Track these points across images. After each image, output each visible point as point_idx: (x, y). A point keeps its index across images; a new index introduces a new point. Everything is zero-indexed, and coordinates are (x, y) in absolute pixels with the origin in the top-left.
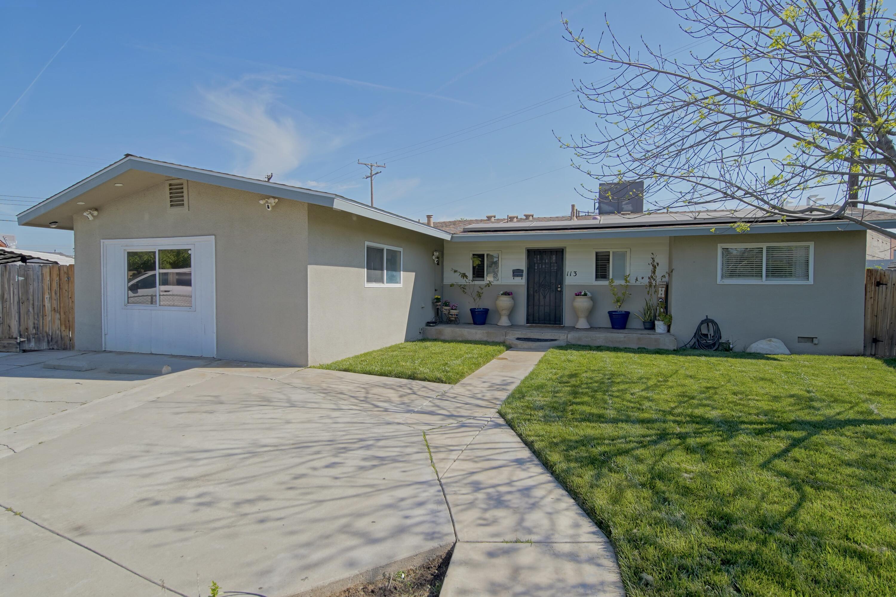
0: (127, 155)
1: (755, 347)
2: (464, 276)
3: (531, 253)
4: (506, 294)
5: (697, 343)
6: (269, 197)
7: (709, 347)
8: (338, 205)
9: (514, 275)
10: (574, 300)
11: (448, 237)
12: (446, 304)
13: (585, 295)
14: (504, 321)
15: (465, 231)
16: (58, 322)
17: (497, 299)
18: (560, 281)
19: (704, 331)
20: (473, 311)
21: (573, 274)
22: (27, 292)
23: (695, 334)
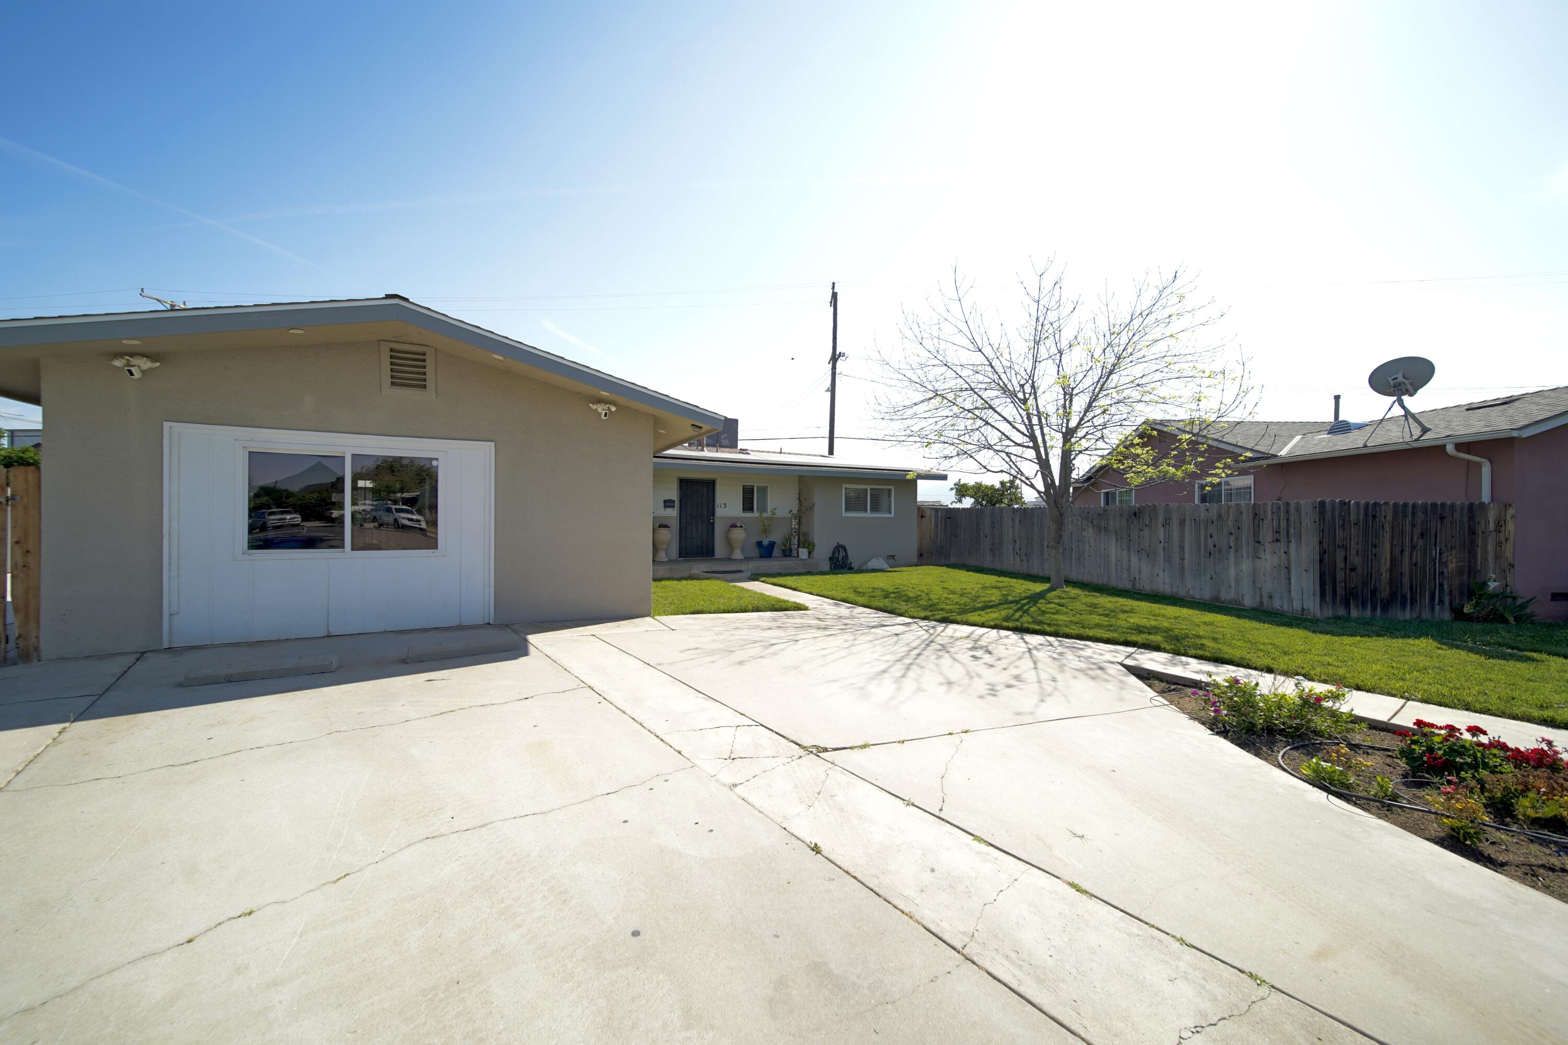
7: (842, 567)
9: (666, 507)
10: (729, 531)
13: (741, 527)
18: (713, 514)
19: (837, 555)
21: (723, 506)
23: (831, 556)
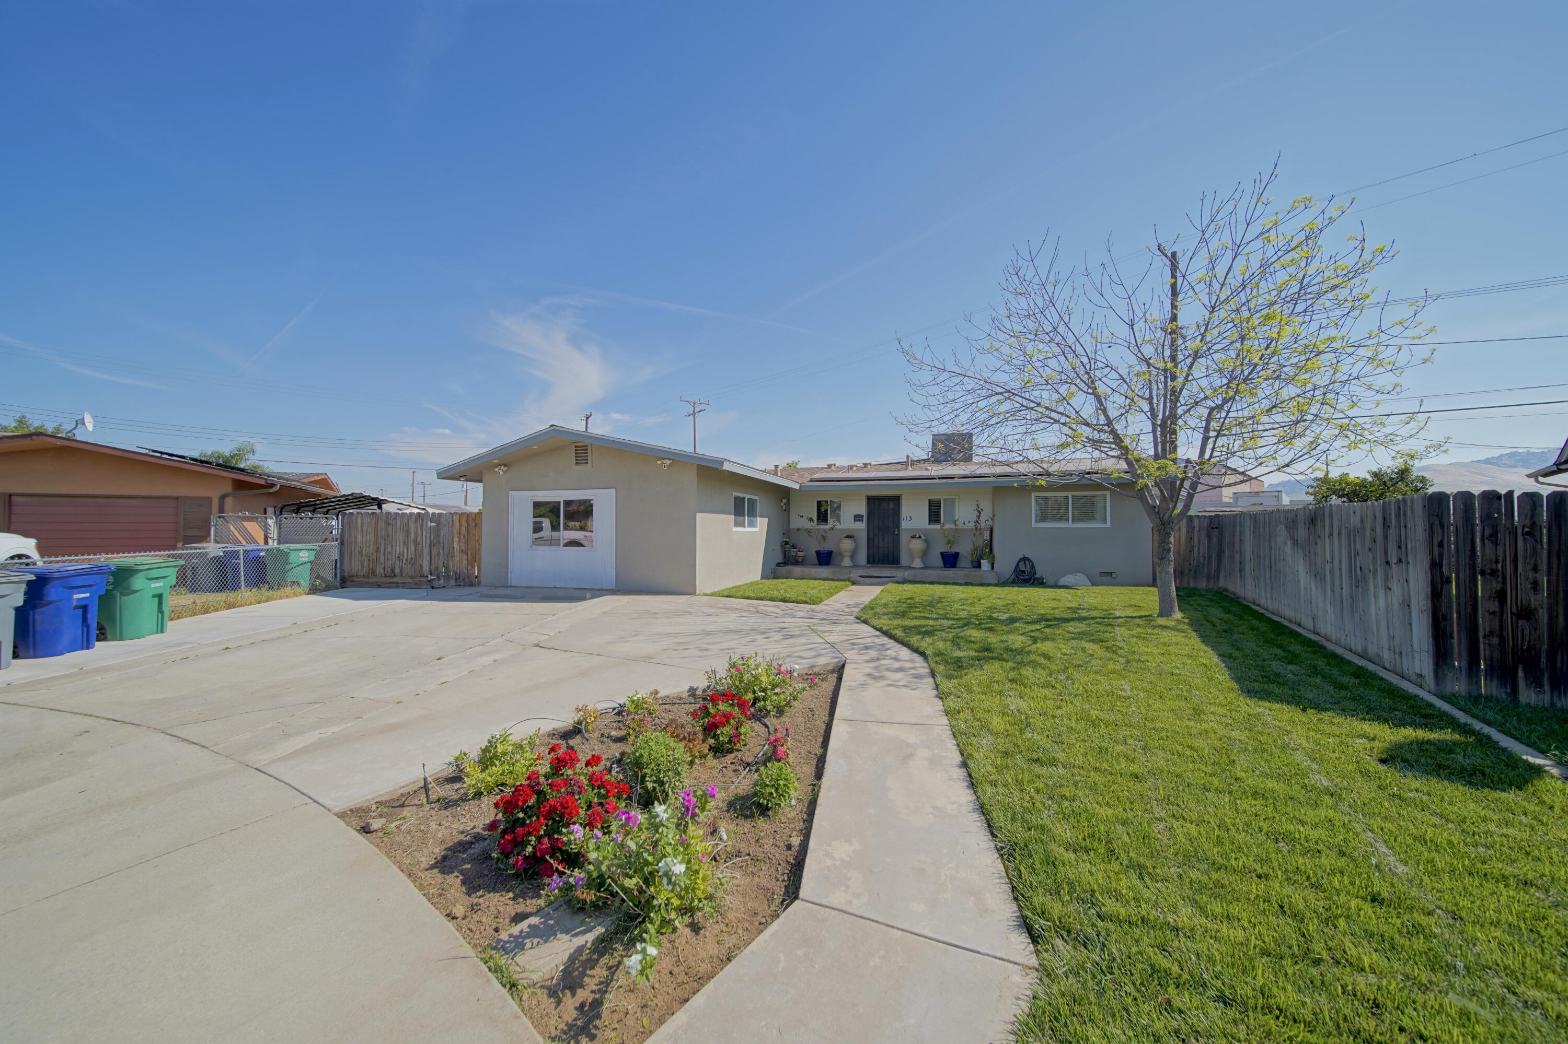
0: (552, 426)
1: (1063, 581)
2: (811, 520)
3: (871, 500)
4: (848, 537)
5: (1016, 576)
6: (664, 459)
7: (1026, 581)
8: (727, 467)
10: (909, 542)
11: (797, 487)
12: (793, 547)
13: (920, 537)
14: (847, 562)
15: (811, 481)
16: (465, 562)
17: (840, 541)
18: (898, 526)
19: (1022, 568)
20: (818, 553)
21: (909, 518)
22: (438, 536)
23: (1015, 569)
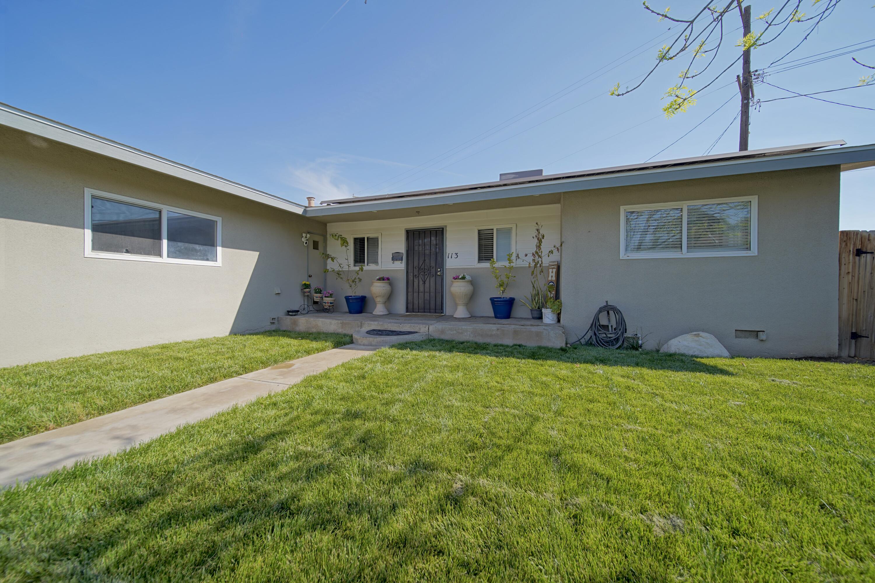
3: (411, 235)
4: (382, 279)
5: (594, 337)
7: (609, 343)
9: (393, 259)
10: (454, 285)
11: (298, 210)
12: (319, 292)
13: (463, 278)
14: (379, 310)
18: (441, 265)
19: (604, 321)
20: (348, 299)
21: (454, 256)
23: (592, 325)
